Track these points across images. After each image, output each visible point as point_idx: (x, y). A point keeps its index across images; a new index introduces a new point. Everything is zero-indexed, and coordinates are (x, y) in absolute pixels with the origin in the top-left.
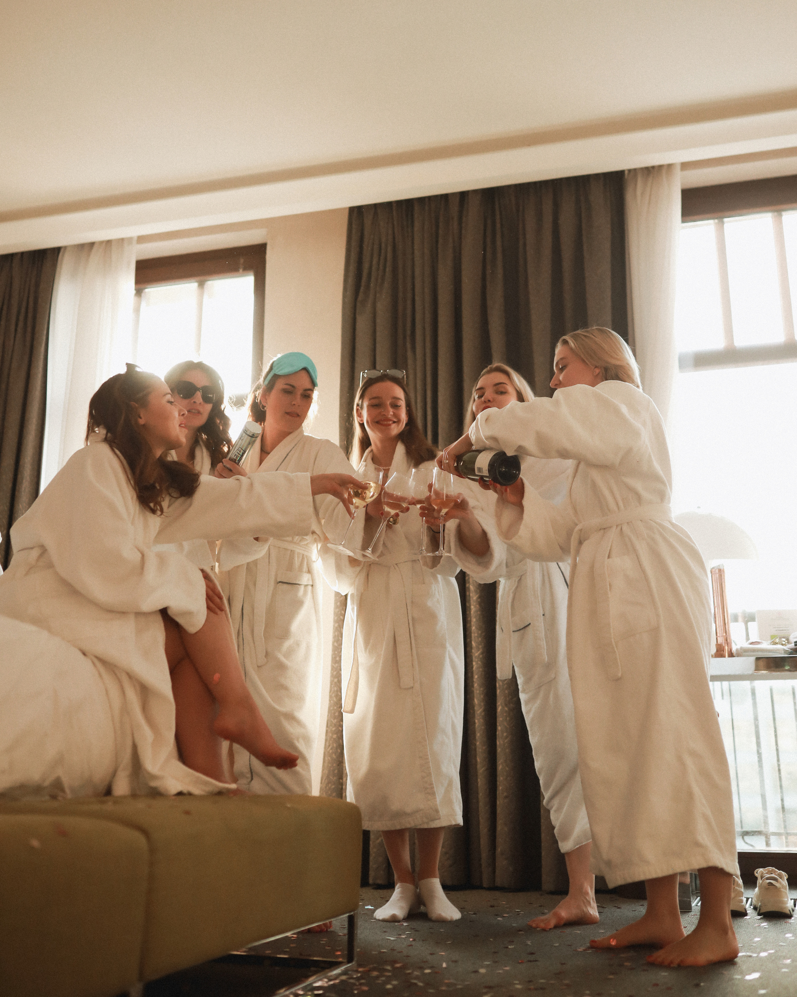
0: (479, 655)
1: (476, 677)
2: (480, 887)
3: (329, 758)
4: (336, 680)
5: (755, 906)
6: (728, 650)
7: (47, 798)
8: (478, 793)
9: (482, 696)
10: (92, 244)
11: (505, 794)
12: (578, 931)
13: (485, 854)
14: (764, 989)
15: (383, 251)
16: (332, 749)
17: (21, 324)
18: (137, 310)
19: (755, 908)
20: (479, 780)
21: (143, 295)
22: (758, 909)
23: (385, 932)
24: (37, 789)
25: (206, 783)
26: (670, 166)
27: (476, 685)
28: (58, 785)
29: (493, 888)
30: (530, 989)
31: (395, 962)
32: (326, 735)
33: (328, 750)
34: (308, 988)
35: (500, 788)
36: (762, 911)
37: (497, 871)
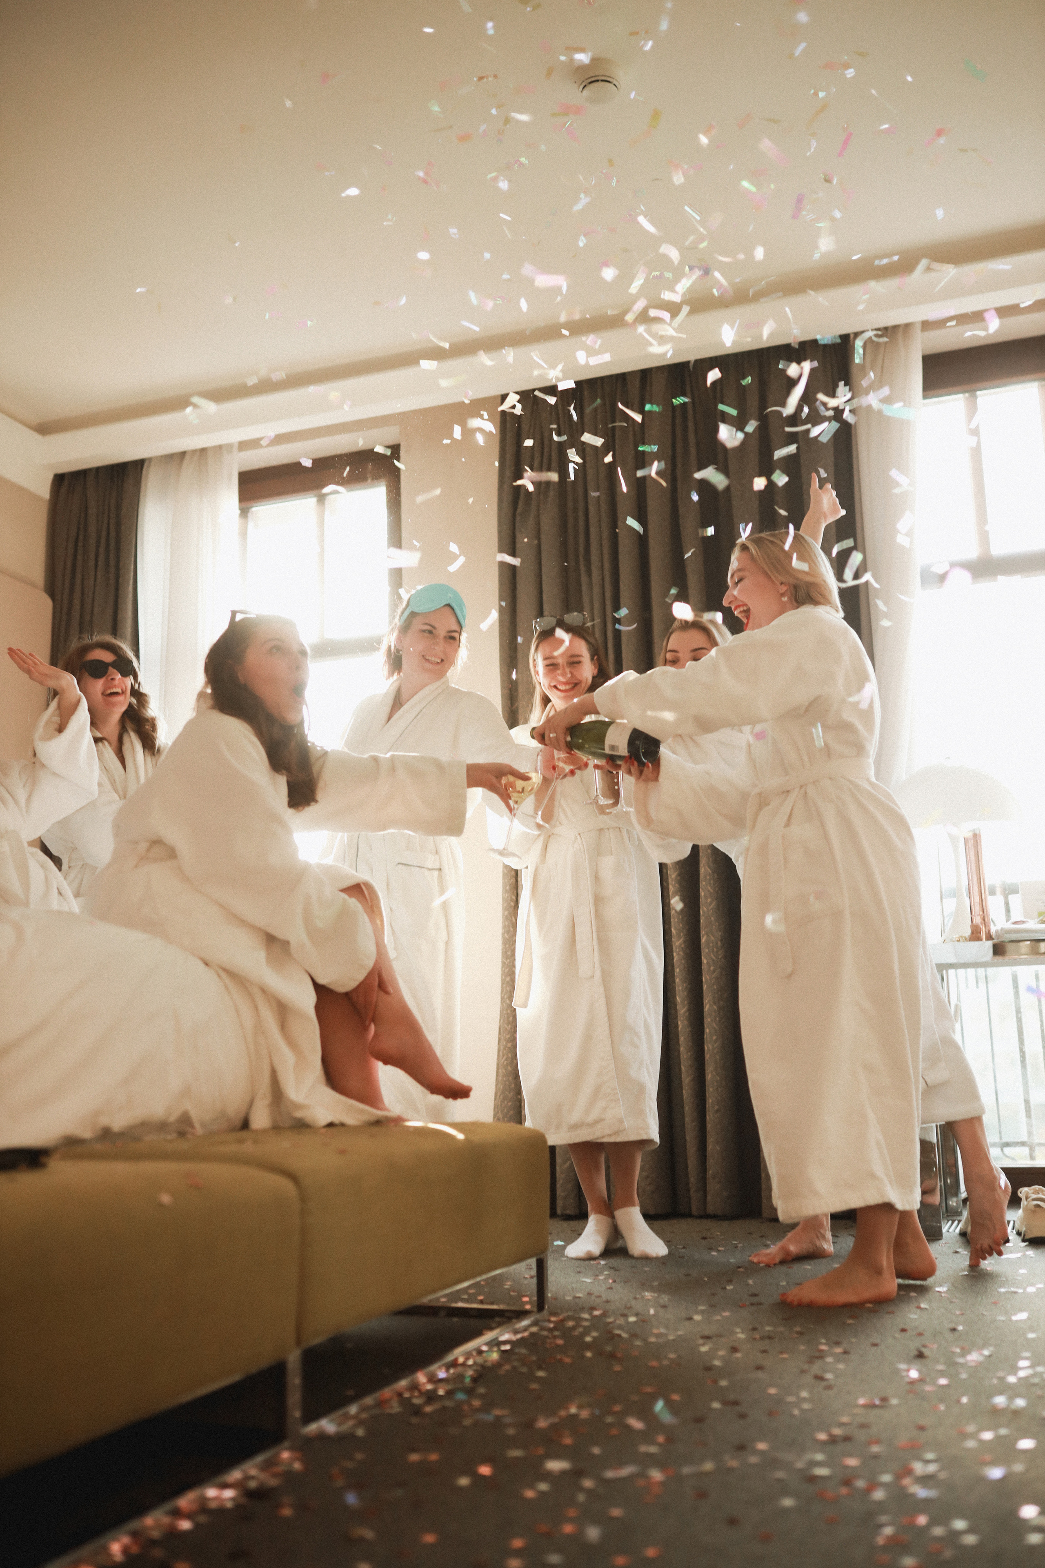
0: (681, 945)
1: (678, 970)
2: (688, 1215)
3: (504, 1071)
4: (508, 979)
5: (1018, 1231)
6: (985, 931)
7: (174, 1135)
8: (683, 1107)
9: (685, 993)
10: (183, 454)
11: (716, 1107)
12: (808, 1267)
13: (693, 1179)
14: (1033, 1332)
15: (546, 450)
16: (506, 1060)
17: (101, 558)
18: (243, 534)
19: (1019, 1233)
20: (684, 1092)
21: (249, 515)
22: (1022, 1235)
23: (579, 1272)
24: (162, 1126)
25: (362, 1111)
26: (907, 326)
27: (677, 980)
28: (185, 1120)
29: (705, 1216)
30: (755, 1339)
31: (593, 1308)
32: (499, 1044)
33: (502, 1061)
34: (494, 1343)
35: (710, 1101)
36: (1027, 1237)
37: (709, 1198)
